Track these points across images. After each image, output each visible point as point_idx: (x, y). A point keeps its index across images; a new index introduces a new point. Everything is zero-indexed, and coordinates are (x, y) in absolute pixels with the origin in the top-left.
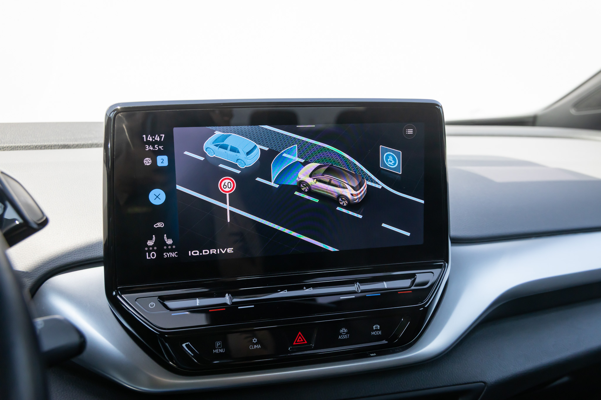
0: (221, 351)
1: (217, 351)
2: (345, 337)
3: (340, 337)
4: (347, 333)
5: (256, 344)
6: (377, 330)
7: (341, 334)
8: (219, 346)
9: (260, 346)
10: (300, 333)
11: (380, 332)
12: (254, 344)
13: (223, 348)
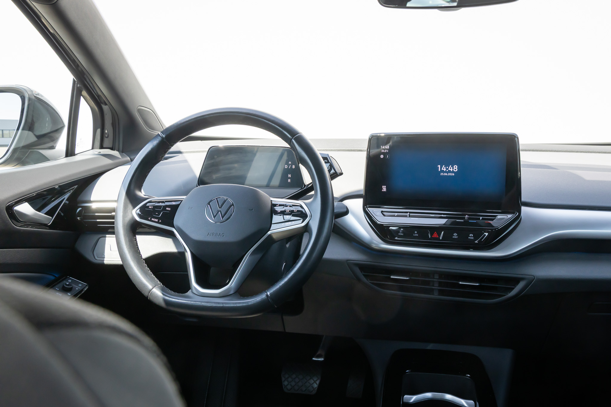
0: (402, 234)
1: (400, 234)
2: (456, 237)
3: (453, 237)
4: (457, 236)
5: (416, 234)
6: (471, 237)
7: (454, 236)
8: (401, 232)
9: (417, 235)
10: (435, 232)
11: (473, 238)
12: (415, 234)
13: (402, 233)
